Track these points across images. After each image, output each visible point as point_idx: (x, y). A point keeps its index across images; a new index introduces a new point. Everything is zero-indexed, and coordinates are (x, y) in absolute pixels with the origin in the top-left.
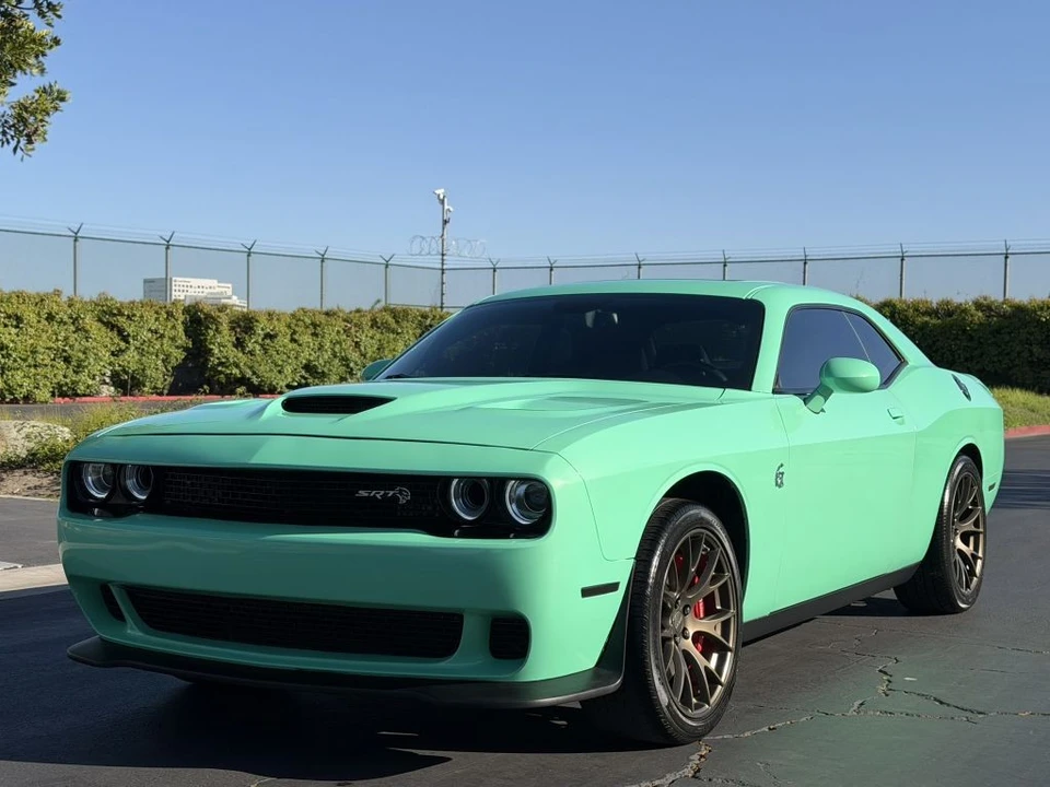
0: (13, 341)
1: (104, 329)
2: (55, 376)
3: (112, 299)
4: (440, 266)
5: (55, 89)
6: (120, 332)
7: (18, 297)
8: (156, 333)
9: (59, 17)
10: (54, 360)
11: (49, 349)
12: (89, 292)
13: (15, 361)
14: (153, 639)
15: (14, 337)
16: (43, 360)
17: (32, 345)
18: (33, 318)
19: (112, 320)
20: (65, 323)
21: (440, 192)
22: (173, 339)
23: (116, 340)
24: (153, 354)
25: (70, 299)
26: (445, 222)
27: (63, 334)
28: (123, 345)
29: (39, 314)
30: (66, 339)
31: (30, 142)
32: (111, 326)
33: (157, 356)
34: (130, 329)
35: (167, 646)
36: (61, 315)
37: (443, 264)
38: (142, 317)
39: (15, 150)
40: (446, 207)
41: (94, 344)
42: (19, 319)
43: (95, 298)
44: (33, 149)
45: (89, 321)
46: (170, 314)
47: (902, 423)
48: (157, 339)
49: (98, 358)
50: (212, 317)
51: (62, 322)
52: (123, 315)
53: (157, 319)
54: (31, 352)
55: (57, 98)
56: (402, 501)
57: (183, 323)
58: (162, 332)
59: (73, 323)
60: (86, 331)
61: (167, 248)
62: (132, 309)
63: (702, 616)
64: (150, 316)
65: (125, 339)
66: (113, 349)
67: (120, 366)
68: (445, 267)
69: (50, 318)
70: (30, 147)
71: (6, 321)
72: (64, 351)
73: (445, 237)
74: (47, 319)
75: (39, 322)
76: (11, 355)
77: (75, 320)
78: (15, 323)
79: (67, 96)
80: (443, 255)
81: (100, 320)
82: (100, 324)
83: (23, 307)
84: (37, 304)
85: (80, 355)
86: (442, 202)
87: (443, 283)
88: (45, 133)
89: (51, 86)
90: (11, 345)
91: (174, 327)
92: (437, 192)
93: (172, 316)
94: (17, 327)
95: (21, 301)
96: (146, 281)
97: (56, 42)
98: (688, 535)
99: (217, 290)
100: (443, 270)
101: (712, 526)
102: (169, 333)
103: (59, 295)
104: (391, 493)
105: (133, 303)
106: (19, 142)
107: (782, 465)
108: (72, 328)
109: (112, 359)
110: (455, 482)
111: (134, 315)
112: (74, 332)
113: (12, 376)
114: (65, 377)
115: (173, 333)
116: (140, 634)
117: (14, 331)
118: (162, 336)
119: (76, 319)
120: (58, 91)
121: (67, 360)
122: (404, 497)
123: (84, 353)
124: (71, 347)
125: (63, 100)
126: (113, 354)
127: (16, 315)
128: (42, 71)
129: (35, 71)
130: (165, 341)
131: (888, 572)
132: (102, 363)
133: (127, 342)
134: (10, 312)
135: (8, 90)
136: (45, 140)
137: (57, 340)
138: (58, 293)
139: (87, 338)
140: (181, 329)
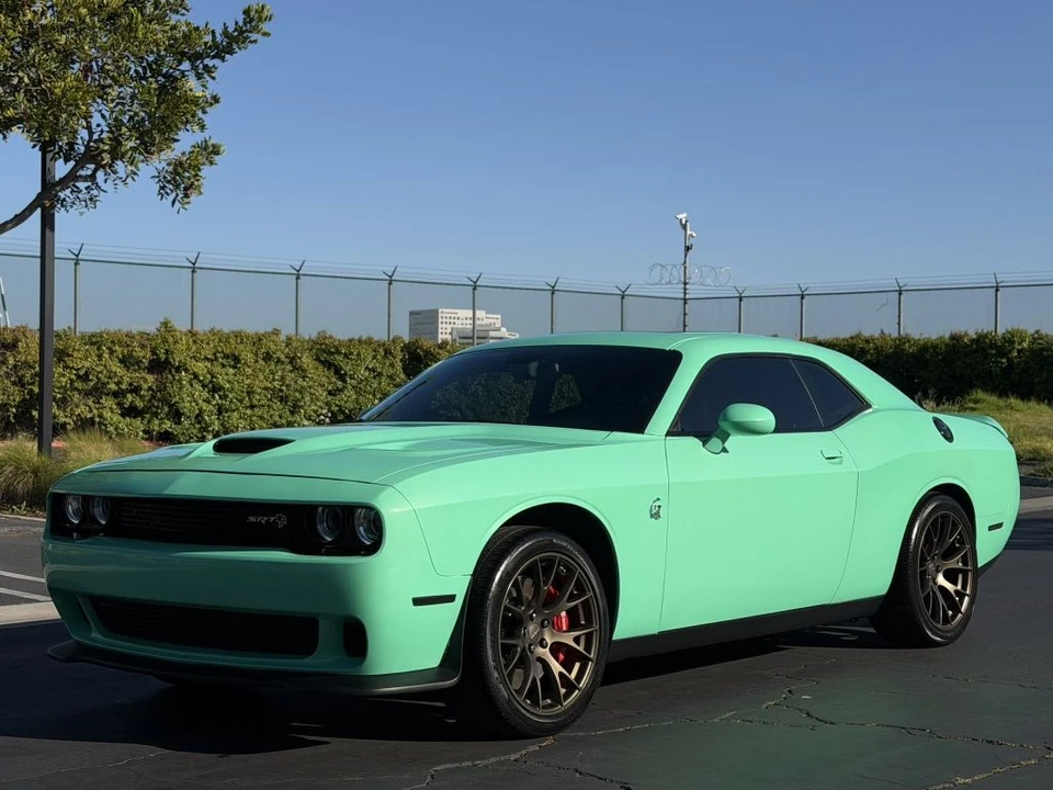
0: (229, 382)
1: (320, 367)
2: (271, 416)
3: (331, 337)
4: (682, 296)
5: (210, 144)
6: (337, 371)
7: (236, 336)
8: (374, 371)
9: (213, 78)
10: (271, 400)
11: (266, 389)
12: (309, 331)
13: (231, 402)
14: (111, 641)
15: (231, 378)
16: (260, 400)
17: (249, 385)
18: (250, 357)
19: (329, 359)
20: (283, 363)
21: (682, 216)
22: (391, 377)
23: (334, 379)
24: (370, 393)
25: (289, 339)
26: (688, 249)
27: (279, 373)
28: (340, 384)
29: (256, 355)
30: (283, 378)
31: (186, 196)
32: (328, 365)
33: (374, 395)
34: (347, 368)
35: (115, 645)
36: (279, 354)
37: (685, 294)
38: (359, 355)
39: (173, 203)
40: (689, 232)
41: (311, 383)
42: (236, 359)
43: (314, 336)
44: (189, 203)
45: (306, 360)
46: (388, 352)
47: (841, 463)
48: (375, 377)
49: (314, 399)
50: (432, 355)
51: (279, 361)
52: (339, 353)
53: (374, 357)
54: (248, 393)
55: (212, 152)
56: (281, 526)
57: (401, 361)
58: (379, 370)
59: (290, 363)
60: (304, 371)
61: (390, 284)
62: (349, 346)
63: (564, 628)
64: (367, 354)
65: (342, 378)
66: (330, 388)
67: (337, 405)
68: (687, 296)
69: (268, 357)
70: (186, 200)
71: (224, 362)
72: (281, 391)
73: (687, 265)
74: (264, 359)
75: (256, 361)
76: (227, 396)
77: (292, 360)
78: (232, 363)
79: (222, 149)
80: (685, 284)
81: (318, 359)
82: (317, 363)
83: (241, 347)
84: (254, 343)
85: (297, 394)
86: (684, 227)
87: (685, 314)
88: (199, 186)
89: (206, 141)
90: (227, 386)
91: (392, 365)
92: (680, 217)
93: (390, 353)
94: (234, 367)
95: (239, 340)
96: (411, 313)
97: (216, 99)
98: (537, 557)
99: (488, 321)
100: (685, 300)
101: (568, 550)
102: (387, 371)
103: (277, 335)
104: (272, 519)
105: (351, 340)
106: (177, 195)
107: (658, 499)
108: (289, 367)
109: (330, 398)
110: (320, 509)
111: (352, 353)
112: (291, 372)
113: (228, 417)
114: (281, 417)
115: (391, 371)
116: (100, 637)
117: (231, 371)
118: (380, 374)
119: (293, 358)
120: (213, 145)
121: (283, 400)
122: (282, 522)
123: (301, 393)
124: (288, 386)
125: (217, 153)
126: (330, 393)
127: (233, 355)
128: (202, 127)
129: (196, 128)
130: (383, 379)
131: (833, 602)
132: (319, 403)
133: (345, 381)
134: (227, 351)
135: (174, 145)
136: (201, 193)
137: (274, 379)
138: (276, 332)
139: (304, 378)
140: (399, 365)
